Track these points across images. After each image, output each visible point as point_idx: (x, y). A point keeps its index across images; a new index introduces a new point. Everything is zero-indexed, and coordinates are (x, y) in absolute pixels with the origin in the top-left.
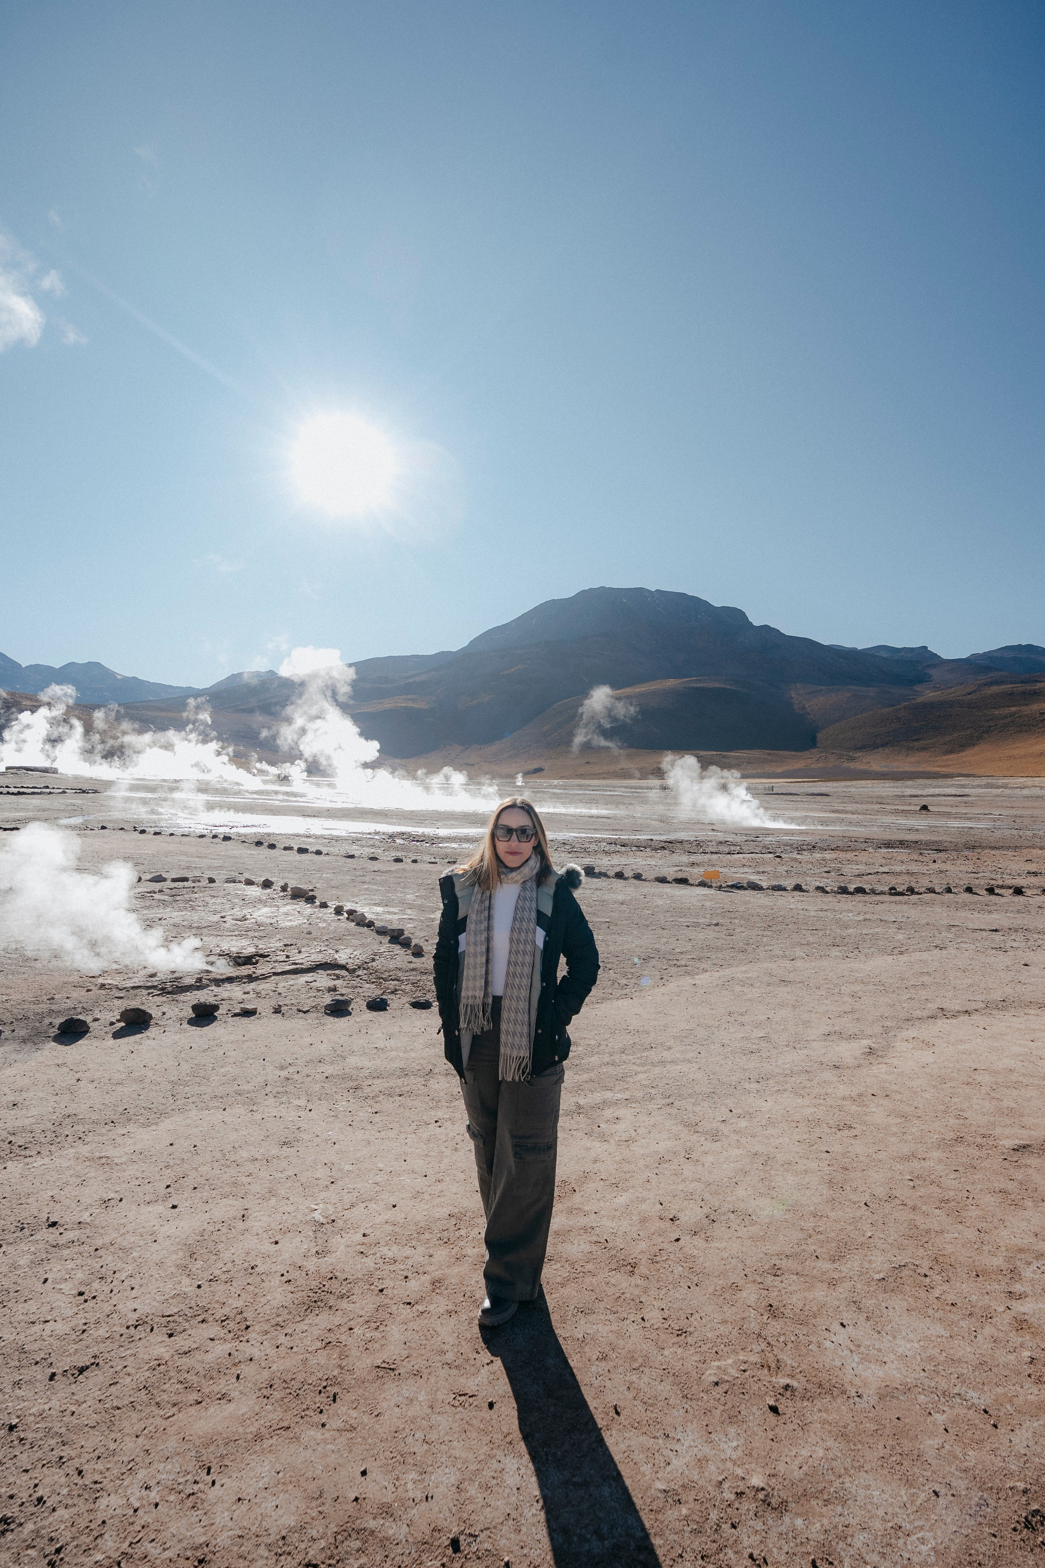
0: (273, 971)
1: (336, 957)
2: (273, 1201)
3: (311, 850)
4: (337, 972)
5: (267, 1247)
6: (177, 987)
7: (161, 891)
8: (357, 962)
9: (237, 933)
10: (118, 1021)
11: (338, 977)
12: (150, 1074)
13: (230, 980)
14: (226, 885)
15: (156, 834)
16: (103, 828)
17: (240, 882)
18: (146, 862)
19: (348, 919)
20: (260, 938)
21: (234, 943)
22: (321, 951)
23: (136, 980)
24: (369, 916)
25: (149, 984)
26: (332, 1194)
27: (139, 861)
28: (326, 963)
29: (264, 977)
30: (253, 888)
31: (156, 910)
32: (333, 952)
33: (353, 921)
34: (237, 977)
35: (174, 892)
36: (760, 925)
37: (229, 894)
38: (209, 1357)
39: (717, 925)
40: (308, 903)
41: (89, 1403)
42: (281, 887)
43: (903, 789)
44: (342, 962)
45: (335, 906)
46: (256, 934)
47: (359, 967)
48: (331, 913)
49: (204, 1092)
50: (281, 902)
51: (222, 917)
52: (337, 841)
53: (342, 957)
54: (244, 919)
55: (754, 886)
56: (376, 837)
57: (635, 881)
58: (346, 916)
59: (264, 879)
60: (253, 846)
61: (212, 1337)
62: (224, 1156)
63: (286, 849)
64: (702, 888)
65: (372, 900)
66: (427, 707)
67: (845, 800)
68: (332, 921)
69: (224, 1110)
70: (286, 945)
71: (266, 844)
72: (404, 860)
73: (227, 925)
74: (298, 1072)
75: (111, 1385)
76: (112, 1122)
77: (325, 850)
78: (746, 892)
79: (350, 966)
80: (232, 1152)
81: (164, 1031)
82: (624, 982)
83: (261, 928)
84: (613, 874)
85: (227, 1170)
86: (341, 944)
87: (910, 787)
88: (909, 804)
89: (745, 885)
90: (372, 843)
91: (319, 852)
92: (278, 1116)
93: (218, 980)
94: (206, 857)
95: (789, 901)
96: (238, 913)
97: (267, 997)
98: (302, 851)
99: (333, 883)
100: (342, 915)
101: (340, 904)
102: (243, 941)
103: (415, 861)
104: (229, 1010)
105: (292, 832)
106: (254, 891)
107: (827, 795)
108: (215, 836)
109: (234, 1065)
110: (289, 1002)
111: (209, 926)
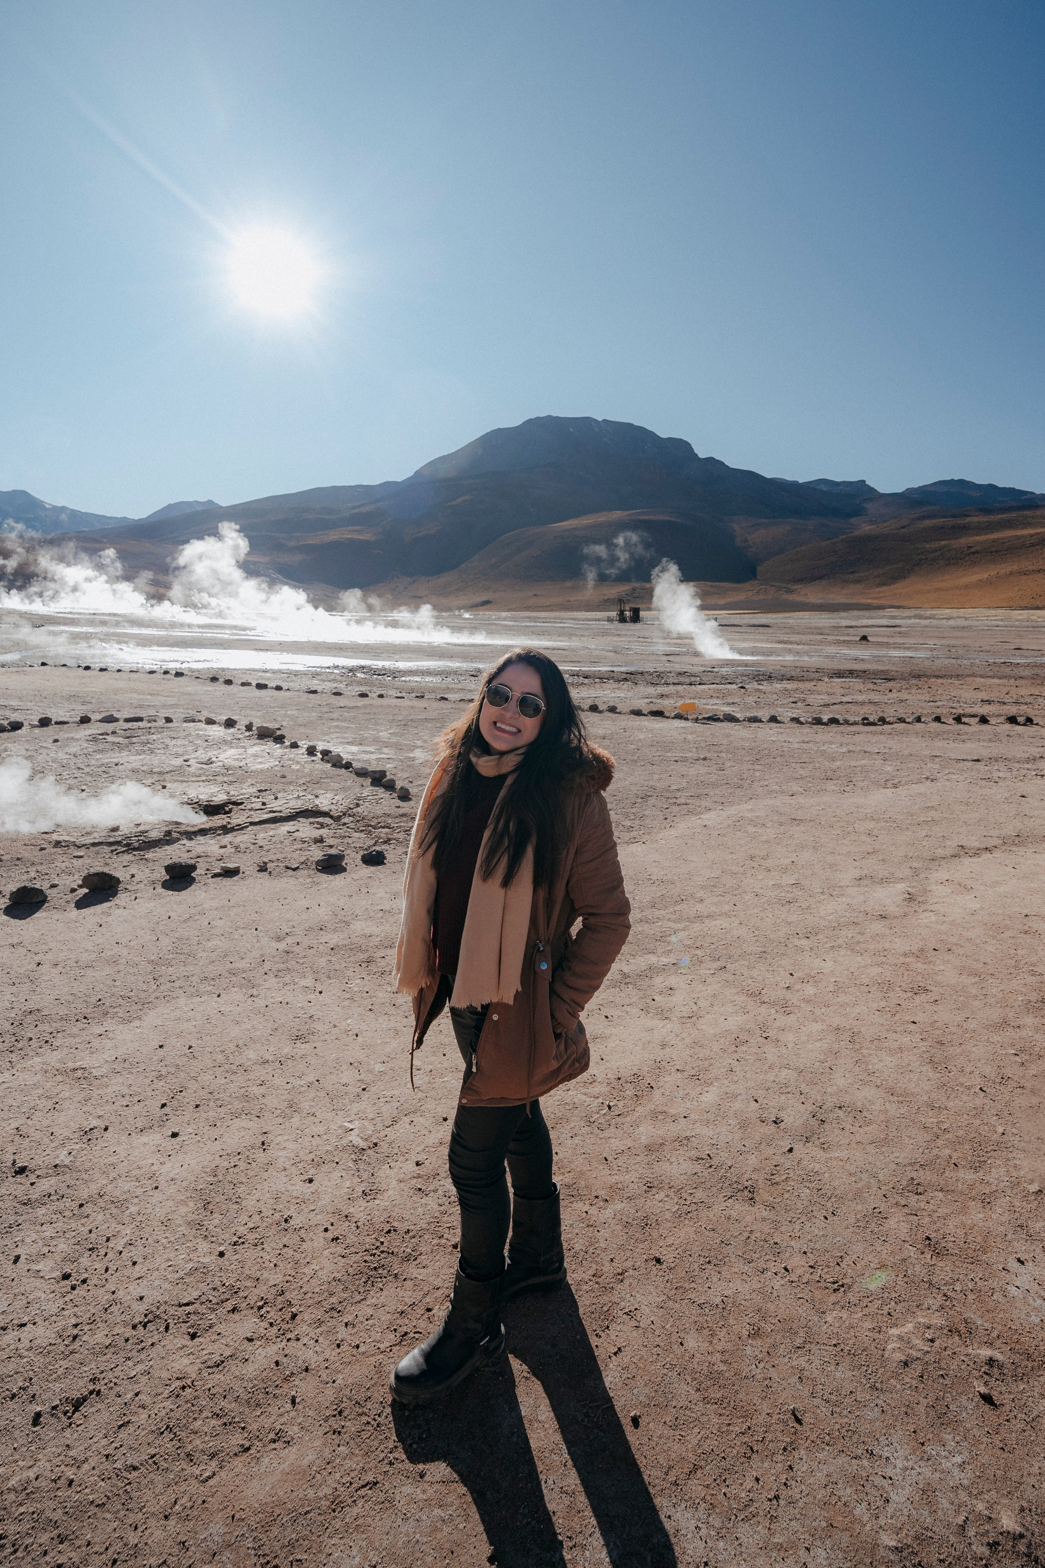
0: (250, 820)
1: (317, 802)
2: (296, 1120)
3: (270, 685)
4: (320, 820)
5: (300, 1188)
6: (144, 842)
7: (114, 733)
8: (341, 808)
9: (204, 778)
10: (80, 886)
11: (322, 826)
12: (124, 952)
13: (203, 832)
14: (185, 725)
15: (102, 670)
16: (43, 664)
17: (200, 721)
18: (94, 701)
20: (231, 783)
21: (202, 790)
22: (299, 797)
23: (96, 835)
24: (346, 757)
25: (112, 840)
26: (365, 1106)
27: (87, 700)
28: (307, 811)
29: (241, 828)
30: (215, 727)
31: (111, 754)
32: (312, 797)
33: (328, 762)
34: (211, 829)
35: (128, 733)
36: (747, 759)
37: (190, 735)
38: (250, 1370)
39: (705, 759)
40: (277, 743)
41: (92, 1462)
42: (246, 726)
43: (839, 621)
44: (325, 809)
45: (306, 746)
46: (225, 779)
47: (344, 814)
48: (303, 754)
49: (191, 973)
50: (247, 743)
51: (185, 761)
52: (295, 675)
53: (324, 802)
54: (210, 762)
55: (730, 718)
56: (336, 671)
57: (610, 714)
58: (321, 756)
59: (226, 718)
60: (208, 682)
61: (249, 1335)
62: (227, 1058)
63: (243, 684)
64: (679, 721)
65: (344, 738)
66: (373, 539)
67: (786, 631)
68: (305, 763)
69: (219, 996)
70: (260, 791)
71: (221, 680)
72: (370, 694)
73: (192, 770)
74: (298, 944)
75: (120, 1427)
76: (85, 1018)
77: (285, 686)
78: (723, 724)
79: (334, 813)
80: (237, 1053)
81: (136, 898)
82: (629, 823)
83: (230, 772)
84: (586, 707)
85: (233, 1077)
86: (320, 788)
87: (845, 618)
88: (848, 635)
89: (721, 717)
90: (332, 677)
91: (279, 688)
92: (284, 1001)
93: (189, 832)
94: (158, 695)
95: (768, 733)
96: (203, 756)
97: (248, 851)
98: (260, 686)
99: (300, 721)
100: (316, 755)
101: (311, 744)
102: (212, 787)
103: (381, 696)
104: (208, 870)
105: (247, 667)
106: (217, 731)
107: (768, 626)
108: (166, 672)
109: (222, 938)
110: (273, 857)
111: (171, 771)
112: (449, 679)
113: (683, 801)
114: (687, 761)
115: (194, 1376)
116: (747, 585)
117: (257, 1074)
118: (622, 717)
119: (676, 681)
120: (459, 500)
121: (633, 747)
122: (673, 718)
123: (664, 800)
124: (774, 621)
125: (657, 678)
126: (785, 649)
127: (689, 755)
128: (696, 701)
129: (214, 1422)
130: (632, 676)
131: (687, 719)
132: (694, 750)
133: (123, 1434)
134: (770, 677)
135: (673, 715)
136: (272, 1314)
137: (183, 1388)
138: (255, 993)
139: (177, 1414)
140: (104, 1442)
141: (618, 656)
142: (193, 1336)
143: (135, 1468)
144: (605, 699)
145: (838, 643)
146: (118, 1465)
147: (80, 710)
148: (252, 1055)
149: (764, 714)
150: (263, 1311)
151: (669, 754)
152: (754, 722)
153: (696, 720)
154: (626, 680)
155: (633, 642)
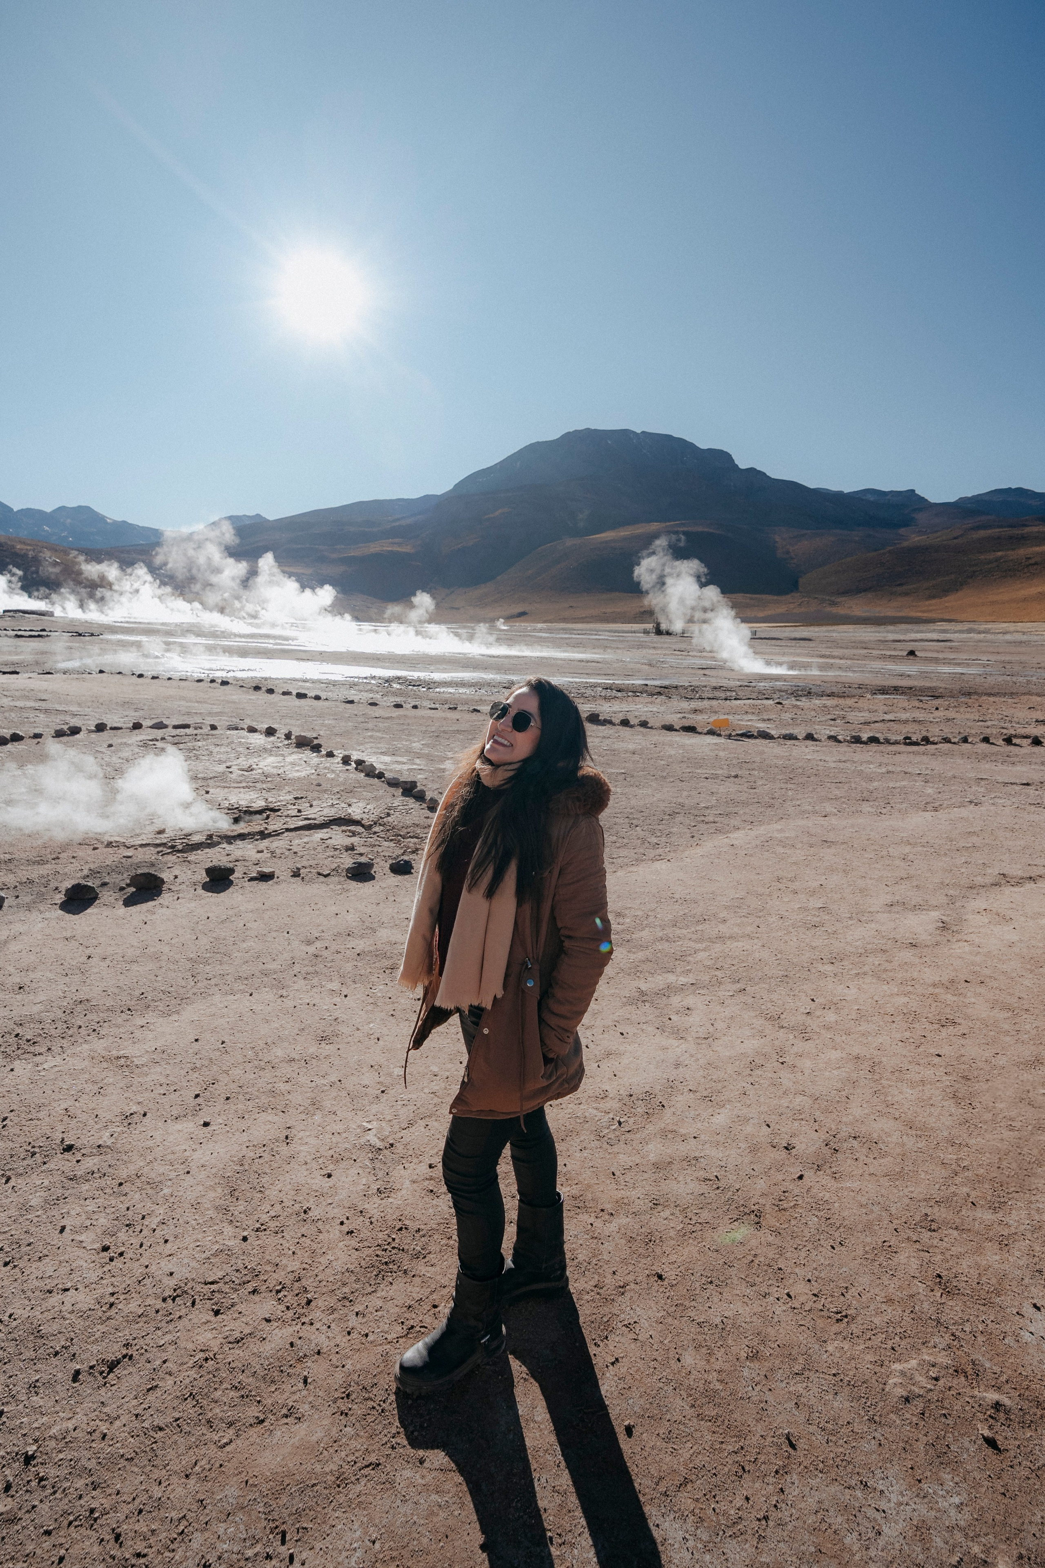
0: (285, 826)
1: (349, 811)
2: (318, 1117)
3: (309, 695)
4: (352, 828)
5: (319, 1181)
6: (187, 845)
7: (163, 739)
8: (372, 817)
9: (243, 781)
10: (129, 885)
11: (354, 834)
12: (166, 949)
13: (242, 837)
14: (229, 732)
15: (154, 678)
16: (101, 672)
17: (241, 726)
18: (146, 708)
19: (356, 769)
20: (269, 790)
21: (243, 796)
22: (333, 805)
23: (144, 836)
24: (379, 767)
25: (158, 841)
26: (384, 1107)
27: (139, 706)
28: (339, 818)
29: (278, 834)
30: (256, 736)
32: (345, 806)
33: (362, 771)
34: (249, 834)
35: (176, 740)
36: (780, 777)
37: (232, 742)
38: (267, 1348)
39: (736, 776)
40: (314, 752)
41: (124, 1419)
42: (286, 735)
43: (885, 634)
44: (357, 817)
45: (341, 755)
46: (264, 786)
47: (375, 823)
48: (338, 763)
49: (227, 972)
50: (286, 751)
51: (227, 767)
52: (334, 685)
53: (356, 811)
54: (250, 769)
55: (765, 735)
56: (373, 682)
57: (642, 729)
58: (355, 766)
59: (266, 726)
60: (251, 691)
61: (267, 1316)
62: (257, 1055)
63: (284, 693)
64: (711, 737)
65: (378, 748)
66: (413, 551)
67: (829, 644)
68: (340, 771)
69: (251, 995)
70: (296, 798)
71: (264, 689)
72: (404, 705)
73: (233, 776)
74: (326, 948)
75: (149, 1390)
76: (129, 1010)
77: (323, 695)
78: (757, 741)
79: (366, 822)
80: (265, 1050)
81: (178, 898)
82: (655, 840)
83: (269, 779)
84: (617, 721)
85: (262, 1073)
86: (353, 797)
87: (892, 632)
88: (895, 649)
89: (755, 734)
90: (369, 687)
91: (317, 698)
92: (311, 1003)
93: (229, 837)
94: (205, 702)
95: (804, 751)
96: (244, 763)
97: (283, 856)
98: (301, 696)
99: (336, 730)
100: (350, 764)
101: (346, 753)
102: (251, 793)
103: (415, 707)
104: (245, 873)
105: (289, 677)
106: (258, 739)
107: (810, 640)
108: (213, 681)
109: (256, 939)
110: (305, 863)
111: (215, 777)
112: (483, 691)
113: (711, 819)
114: (717, 778)
115: (216, 1349)
116: (788, 597)
117: (284, 1072)
118: (654, 731)
119: (710, 696)
120: (497, 513)
121: (663, 762)
122: (705, 734)
123: (692, 818)
124: (817, 634)
125: (692, 692)
126: (827, 663)
127: (720, 772)
128: (730, 717)
129: (232, 1394)
130: (666, 690)
131: (719, 735)
132: (725, 767)
133: (151, 1397)
134: (809, 693)
135: (705, 730)
136: (289, 1298)
137: (206, 1359)
138: (285, 994)
139: (201, 1383)
140: (135, 1402)
141: (653, 669)
142: (217, 1313)
143: (161, 1429)
144: (637, 714)
145: (883, 658)
146: (146, 1425)
147: (133, 716)
148: (279, 1052)
149: (800, 731)
150: (280, 1295)
151: (699, 771)
152: (790, 739)
153: (729, 736)
154: (659, 693)
155: (668, 655)
